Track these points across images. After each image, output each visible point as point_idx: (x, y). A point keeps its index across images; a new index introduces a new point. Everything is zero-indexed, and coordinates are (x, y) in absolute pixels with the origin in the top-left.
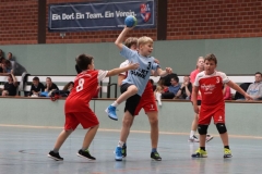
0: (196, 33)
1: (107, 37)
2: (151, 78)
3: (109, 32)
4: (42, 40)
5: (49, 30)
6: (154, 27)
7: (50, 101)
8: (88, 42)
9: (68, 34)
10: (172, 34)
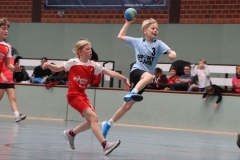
0: (214, 17)
1: (111, 17)
2: (158, 66)
3: (114, 12)
4: (36, 18)
5: (46, 7)
6: (166, 8)
7: (44, 88)
8: (90, 22)
9: (66, 12)
10: (186, 17)
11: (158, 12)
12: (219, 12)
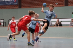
0: (31, 6)
10: (23, 6)
11: (15, 6)
12: (32, 5)
